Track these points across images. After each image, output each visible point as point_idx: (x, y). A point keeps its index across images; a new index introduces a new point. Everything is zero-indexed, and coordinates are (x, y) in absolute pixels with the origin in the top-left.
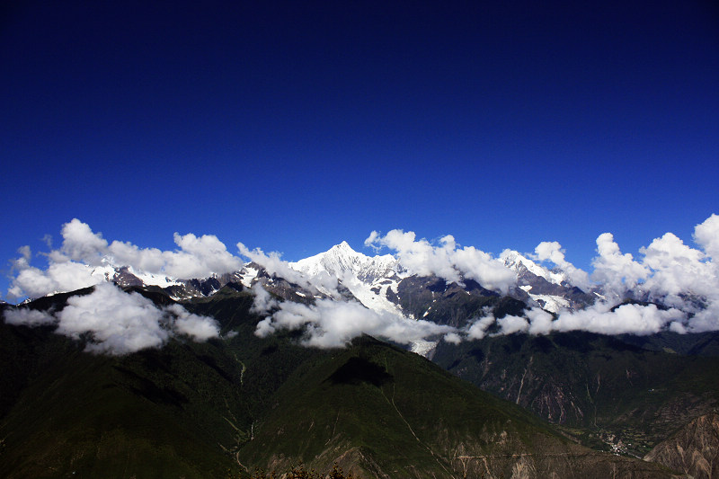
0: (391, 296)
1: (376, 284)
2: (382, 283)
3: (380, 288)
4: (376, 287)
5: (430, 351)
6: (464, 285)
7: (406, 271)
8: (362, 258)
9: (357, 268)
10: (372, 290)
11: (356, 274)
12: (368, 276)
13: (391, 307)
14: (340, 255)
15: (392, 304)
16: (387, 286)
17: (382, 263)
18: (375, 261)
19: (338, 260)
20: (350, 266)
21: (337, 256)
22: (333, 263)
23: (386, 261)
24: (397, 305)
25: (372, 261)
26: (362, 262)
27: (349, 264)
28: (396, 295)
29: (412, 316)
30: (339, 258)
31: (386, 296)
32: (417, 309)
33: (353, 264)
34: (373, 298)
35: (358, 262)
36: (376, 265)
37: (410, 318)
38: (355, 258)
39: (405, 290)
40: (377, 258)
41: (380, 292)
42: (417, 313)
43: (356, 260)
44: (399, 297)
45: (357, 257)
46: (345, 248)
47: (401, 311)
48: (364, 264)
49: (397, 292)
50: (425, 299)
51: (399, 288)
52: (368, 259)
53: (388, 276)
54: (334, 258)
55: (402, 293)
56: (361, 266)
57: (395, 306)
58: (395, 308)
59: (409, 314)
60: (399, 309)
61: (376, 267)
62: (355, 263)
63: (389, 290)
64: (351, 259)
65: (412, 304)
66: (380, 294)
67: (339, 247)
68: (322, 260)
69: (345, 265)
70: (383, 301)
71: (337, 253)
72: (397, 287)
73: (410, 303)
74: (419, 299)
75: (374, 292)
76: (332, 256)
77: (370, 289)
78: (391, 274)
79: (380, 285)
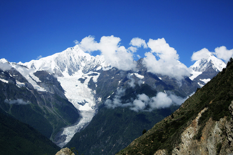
0: (91, 85)
1: (85, 76)
3: (86, 78)
5: (87, 123)
8: (89, 57)
9: (83, 64)
11: (82, 69)
13: (88, 92)
14: (71, 55)
15: (90, 90)
17: (99, 61)
18: (96, 59)
19: (69, 58)
20: (78, 63)
21: (69, 56)
22: (65, 61)
23: (102, 59)
24: (93, 90)
25: (94, 59)
26: (87, 60)
27: (77, 61)
28: (95, 83)
29: (100, 99)
30: (71, 57)
31: (88, 84)
32: (104, 94)
33: (81, 62)
34: (77, 86)
35: (85, 60)
36: (95, 62)
37: (98, 100)
38: (83, 57)
39: (102, 79)
40: (98, 57)
41: (85, 81)
42: (104, 97)
43: (84, 58)
44: (97, 85)
45: (85, 56)
46: (77, 50)
47: (93, 96)
48: (88, 61)
49: (96, 82)
50: (112, 87)
51: (99, 79)
52: (92, 58)
53: (96, 70)
54: (66, 57)
55: (100, 82)
56: (86, 63)
57: (91, 91)
58: (91, 93)
59: (98, 98)
60: (93, 94)
61: (95, 64)
62: (83, 61)
63: (91, 80)
64: (80, 58)
65: (103, 90)
66: (84, 82)
67: (72, 49)
68: (57, 58)
69: (75, 62)
70: (84, 87)
71: (69, 53)
72: (98, 78)
73: (102, 89)
74: (108, 86)
75: (80, 81)
76: (65, 56)
77: (78, 79)
78: (99, 68)
79: (87, 76)
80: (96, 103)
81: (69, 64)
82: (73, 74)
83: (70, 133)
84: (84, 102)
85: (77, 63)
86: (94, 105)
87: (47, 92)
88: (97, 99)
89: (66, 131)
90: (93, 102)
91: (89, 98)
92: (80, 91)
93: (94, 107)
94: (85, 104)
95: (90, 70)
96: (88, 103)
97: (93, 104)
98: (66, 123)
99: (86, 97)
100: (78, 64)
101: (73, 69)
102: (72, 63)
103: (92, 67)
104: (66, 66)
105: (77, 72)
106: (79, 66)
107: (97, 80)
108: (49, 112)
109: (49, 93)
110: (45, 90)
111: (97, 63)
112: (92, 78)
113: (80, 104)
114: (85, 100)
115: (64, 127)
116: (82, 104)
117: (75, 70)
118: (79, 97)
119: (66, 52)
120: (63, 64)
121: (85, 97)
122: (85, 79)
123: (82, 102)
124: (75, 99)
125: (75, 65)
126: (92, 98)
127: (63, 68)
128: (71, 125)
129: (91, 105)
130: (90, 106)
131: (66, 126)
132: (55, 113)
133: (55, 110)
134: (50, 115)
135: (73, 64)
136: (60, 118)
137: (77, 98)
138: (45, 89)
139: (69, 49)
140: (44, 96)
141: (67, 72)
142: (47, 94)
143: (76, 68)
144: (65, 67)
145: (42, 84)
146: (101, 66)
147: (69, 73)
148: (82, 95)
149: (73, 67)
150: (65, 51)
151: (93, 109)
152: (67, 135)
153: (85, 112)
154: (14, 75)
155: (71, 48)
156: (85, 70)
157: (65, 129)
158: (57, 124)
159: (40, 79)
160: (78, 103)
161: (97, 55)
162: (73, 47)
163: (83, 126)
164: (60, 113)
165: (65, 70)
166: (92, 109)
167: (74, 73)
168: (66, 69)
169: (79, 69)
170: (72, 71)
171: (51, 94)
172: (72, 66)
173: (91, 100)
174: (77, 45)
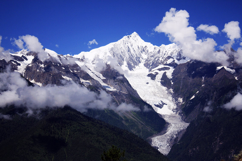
0: (165, 81)
1: (154, 71)
2: (160, 70)
3: (157, 73)
4: (153, 73)
5: (181, 131)
6: (233, 71)
7: (184, 58)
8: (151, 47)
9: (145, 56)
10: (149, 75)
11: (143, 62)
12: (153, 63)
13: (163, 90)
14: (129, 45)
15: (165, 88)
16: (163, 72)
17: (166, 52)
18: (161, 49)
19: (127, 49)
20: (138, 54)
21: (126, 46)
22: (122, 52)
23: (170, 50)
24: (169, 89)
25: (158, 50)
26: (149, 51)
27: (137, 53)
28: (170, 80)
29: (181, 100)
30: (129, 47)
31: (161, 81)
32: (186, 93)
33: (141, 53)
34: (148, 83)
35: (146, 51)
36: (161, 53)
37: (179, 101)
38: (144, 47)
39: (179, 75)
40: (163, 46)
41: (156, 77)
42: (186, 97)
43: (144, 49)
44: (172, 82)
45: (146, 46)
46: (135, 39)
47: (171, 96)
48: (151, 52)
49: (171, 78)
50: (194, 84)
51: (174, 74)
52: (155, 48)
53: (167, 63)
54: (123, 48)
55: (176, 78)
56: (148, 55)
57: (167, 90)
58: (167, 92)
59: (178, 98)
60: (170, 93)
61: (161, 55)
62: (143, 52)
63: (164, 75)
64: (140, 48)
65: (182, 89)
66: (155, 79)
67: (130, 37)
68: (112, 49)
69: (134, 53)
70: (157, 85)
71: (126, 43)
72: (172, 73)
73: (181, 87)
74: (189, 84)
75: (150, 78)
76: (122, 46)
77: (147, 75)
78: (170, 61)
79: (158, 71)
80: (177, 104)
81: (127, 56)
82: (133, 69)
83: (162, 144)
84: (162, 104)
85: (136, 55)
86: (175, 107)
87: (119, 92)
88: (176, 100)
89: (156, 141)
90: (172, 103)
91: (167, 98)
92: (153, 89)
93: (175, 110)
94: (163, 106)
95: (160, 64)
96: (166, 104)
97: (173, 106)
98: (151, 131)
99: (163, 98)
100: (138, 56)
101: (133, 63)
102: (130, 55)
103: (156, 59)
104: (125, 59)
105: (138, 66)
106: (139, 58)
107: (172, 75)
108: (128, 118)
109: (121, 93)
110: (115, 90)
111: (163, 55)
112: (165, 73)
113: (157, 106)
114: (162, 102)
115: (150, 136)
116: (160, 106)
117: (136, 64)
118: (154, 97)
119: (122, 42)
120: (121, 56)
121: (161, 97)
122: (156, 75)
123: (159, 104)
124: (150, 100)
125: (134, 58)
126: (170, 98)
127: (121, 61)
128: (157, 133)
129: (172, 107)
130: (170, 109)
131: (152, 135)
132: (135, 118)
133: (133, 115)
134: (130, 121)
135: (132, 55)
136: (142, 124)
137: (153, 100)
138: (115, 88)
139: (125, 38)
140: (116, 97)
141: (126, 66)
142: (119, 94)
143: (136, 61)
144: (123, 60)
145: (111, 82)
146: (172, 58)
147: (129, 67)
148: (157, 95)
149: (133, 60)
150: (122, 40)
151: (175, 112)
152: (158, 147)
153: (168, 116)
154: (75, 71)
155: (128, 37)
156: (147, 63)
157: (152, 139)
158: (141, 132)
159: (103, 76)
160: (155, 105)
161: (162, 45)
162: (130, 35)
163: (176, 135)
164: (140, 118)
165: (123, 64)
166: (172, 112)
167: (135, 67)
168: (125, 63)
169: (140, 62)
170: (132, 65)
171: (123, 94)
172: (131, 58)
173: (170, 101)
174: (135, 33)
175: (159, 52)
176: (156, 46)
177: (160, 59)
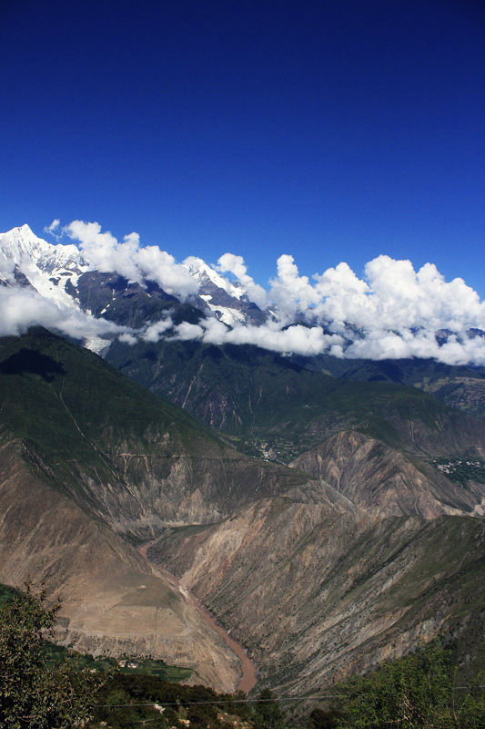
0: (69, 288)
1: (56, 274)
2: (62, 274)
3: (60, 279)
4: (56, 277)
5: (104, 349)
6: (145, 287)
7: (88, 265)
8: (44, 245)
9: (37, 255)
10: (51, 280)
11: (36, 261)
12: (48, 264)
13: (68, 299)
14: (19, 238)
15: (70, 297)
16: (67, 278)
17: (64, 253)
18: (57, 250)
20: (29, 251)
21: (16, 240)
22: (12, 246)
24: (75, 298)
25: (53, 250)
26: (43, 250)
27: (28, 249)
28: (75, 288)
29: (89, 312)
30: (19, 242)
31: (65, 288)
33: (33, 251)
34: (51, 289)
35: (39, 249)
36: (57, 255)
38: (36, 244)
39: (85, 284)
40: (60, 247)
41: (59, 283)
43: (37, 246)
44: (78, 290)
45: (39, 243)
46: (27, 232)
47: (78, 306)
48: (45, 252)
49: (77, 286)
50: (104, 296)
52: (49, 247)
53: (69, 267)
54: (13, 241)
55: (82, 287)
56: (41, 254)
57: (73, 299)
58: (73, 301)
59: (86, 309)
60: (77, 303)
62: (36, 250)
63: (68, 282)
64: (32, 245)
65: (90, 300)
66: (58, 285)
69: (25, 250)
70: (61, 293)
71: (16, 236)
72: (77, 281)
73: (88, 298)
74: (98, 295)
75: (52, 283)
76: (12, 239)
77: (48, 279)
78: (72, 266)
79: (60, 276)
81: (18, 252)
92: (57, 297)
95: (61, 267)
100: (30, 253)
102: (21, 251)
103: (52, 261)
106: (31, 256)
107: (78, 283)
112: (69, 279)
119: (12, 234)
126: (78, 309)
135: (23, 252)
139: (15, 229)
146: (74, 263)
155: (19, 229)
162: (21, 227)
174: (26, 225)
175: (55, 252)
176: (51, 245)
177: (57, 261)
